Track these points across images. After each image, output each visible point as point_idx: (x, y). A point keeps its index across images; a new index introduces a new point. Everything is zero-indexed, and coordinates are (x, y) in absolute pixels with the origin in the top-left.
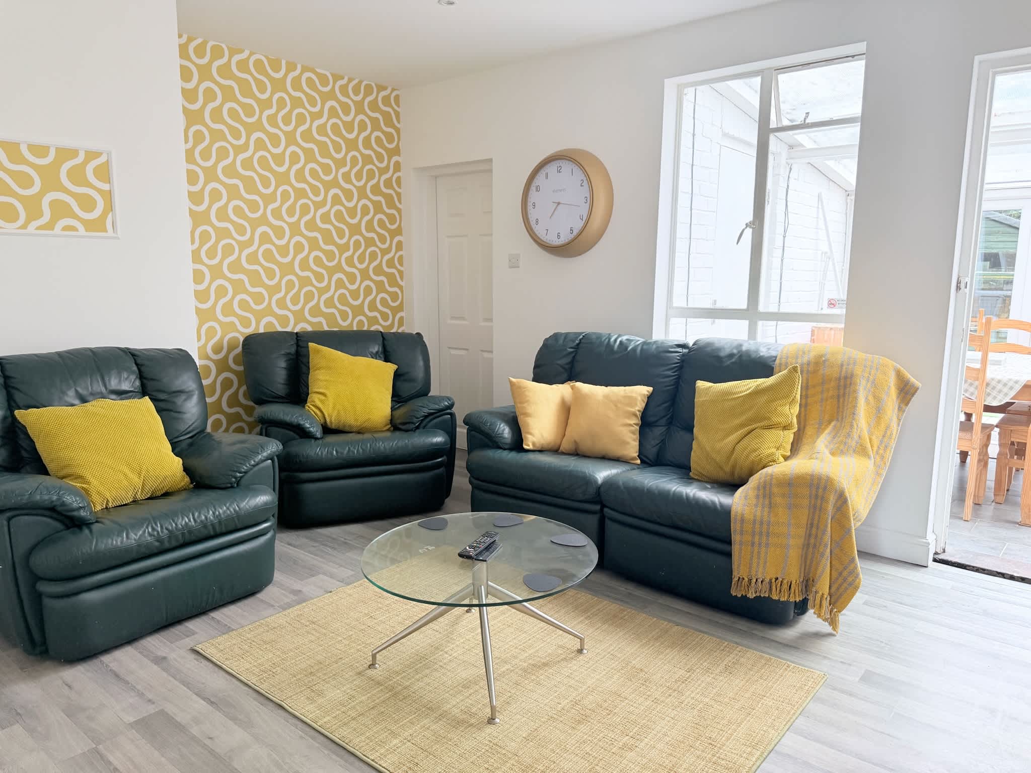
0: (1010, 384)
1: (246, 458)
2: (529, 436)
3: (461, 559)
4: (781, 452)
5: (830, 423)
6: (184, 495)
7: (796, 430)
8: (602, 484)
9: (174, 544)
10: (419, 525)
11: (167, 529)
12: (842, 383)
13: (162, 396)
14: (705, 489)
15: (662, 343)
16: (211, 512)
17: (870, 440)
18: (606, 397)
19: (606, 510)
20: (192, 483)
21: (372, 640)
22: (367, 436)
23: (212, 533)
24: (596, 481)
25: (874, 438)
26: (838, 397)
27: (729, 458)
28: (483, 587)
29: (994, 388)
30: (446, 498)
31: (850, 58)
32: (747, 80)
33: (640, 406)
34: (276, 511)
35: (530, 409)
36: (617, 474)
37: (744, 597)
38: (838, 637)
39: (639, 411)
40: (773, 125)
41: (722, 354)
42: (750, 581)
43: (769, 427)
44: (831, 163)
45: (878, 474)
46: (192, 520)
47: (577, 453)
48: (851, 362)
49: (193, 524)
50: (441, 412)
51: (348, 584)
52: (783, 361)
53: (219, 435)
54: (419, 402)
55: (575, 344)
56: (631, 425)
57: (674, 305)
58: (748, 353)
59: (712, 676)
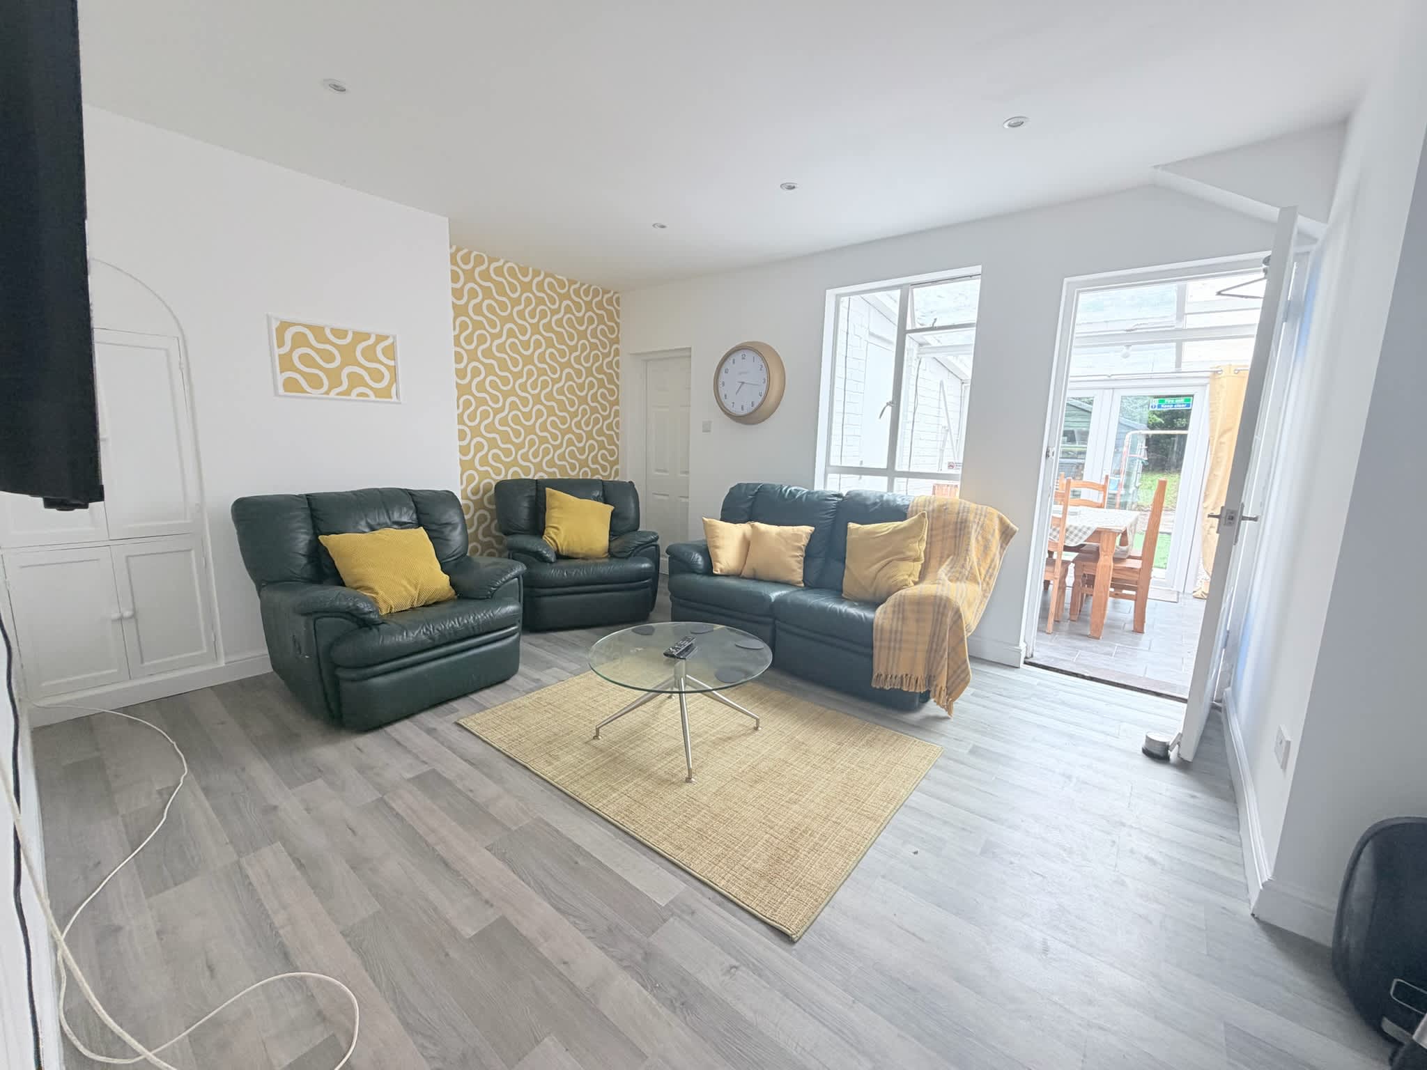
0: (1084, 530)
1: (501, 576)
2: (718, 564)
3: (666, 658)
4: (912, 578)
5: (948, 556)
6: (451, 604)
7: (923, 562)
8: (775, 601)
9: (443, 641)
10: (633, 630)
11: (438, 630)
12: (959, 526)
13: (434, 527)
14: (854, 606)
15: (822, 493)
16: (472, 617)
17: (979, 570)
18: (779, 534)
19: (777, 622)
20: (456, 594)
21: (595, 718)
22: (590, 561)
23: (472, 633)
24: (770, 599)
25: (982, 569)
26: (956, 537)
27: (872, 583)
28: (682, 679)
29: (1071, 533)
30: (652, 610)
31: (969, 278)
32: (889, 292)
33: (805, 541)
34: (521, 618)
35: (719, 542)
36: (785, 595)
37: (882, 689)
38: (952, 720)
39: (804, 545)
40: (909, 327)
41: (868, 503)
42: (886, 677)
43: (904, 559)
44: (950, 358)
45: (984, 596)
46: (457, 623)
47: (755, 578)
48: (966, 510)
49: (458, 625)
50: (649, 543)
51: (575, 675)
52: (914, 508)
53: (477, 558)
54: (630, 535)
55: (754, 492)
56: (797, 556)
57: (831, 464)
58: (888, 501)
59: (857, 748)
